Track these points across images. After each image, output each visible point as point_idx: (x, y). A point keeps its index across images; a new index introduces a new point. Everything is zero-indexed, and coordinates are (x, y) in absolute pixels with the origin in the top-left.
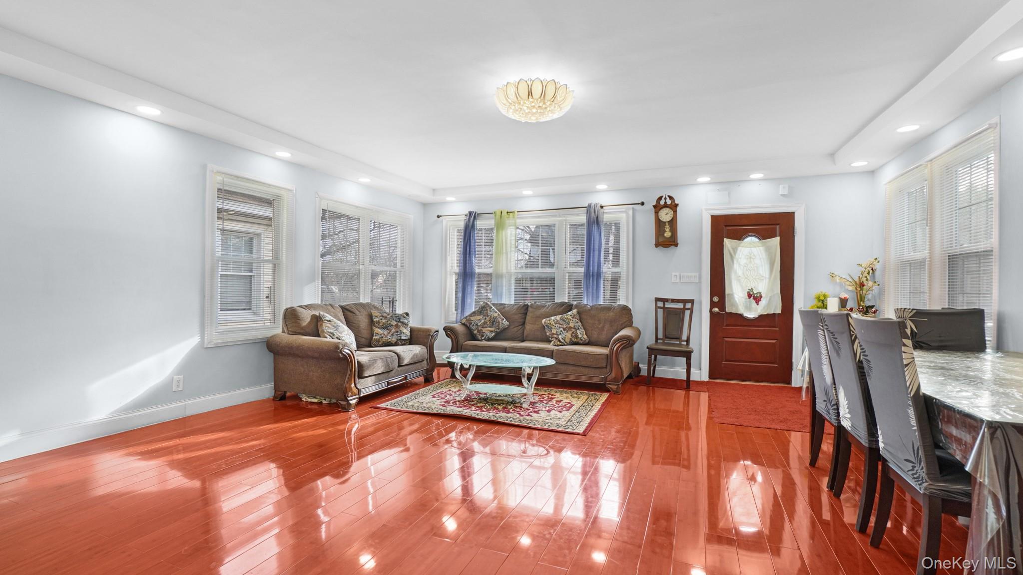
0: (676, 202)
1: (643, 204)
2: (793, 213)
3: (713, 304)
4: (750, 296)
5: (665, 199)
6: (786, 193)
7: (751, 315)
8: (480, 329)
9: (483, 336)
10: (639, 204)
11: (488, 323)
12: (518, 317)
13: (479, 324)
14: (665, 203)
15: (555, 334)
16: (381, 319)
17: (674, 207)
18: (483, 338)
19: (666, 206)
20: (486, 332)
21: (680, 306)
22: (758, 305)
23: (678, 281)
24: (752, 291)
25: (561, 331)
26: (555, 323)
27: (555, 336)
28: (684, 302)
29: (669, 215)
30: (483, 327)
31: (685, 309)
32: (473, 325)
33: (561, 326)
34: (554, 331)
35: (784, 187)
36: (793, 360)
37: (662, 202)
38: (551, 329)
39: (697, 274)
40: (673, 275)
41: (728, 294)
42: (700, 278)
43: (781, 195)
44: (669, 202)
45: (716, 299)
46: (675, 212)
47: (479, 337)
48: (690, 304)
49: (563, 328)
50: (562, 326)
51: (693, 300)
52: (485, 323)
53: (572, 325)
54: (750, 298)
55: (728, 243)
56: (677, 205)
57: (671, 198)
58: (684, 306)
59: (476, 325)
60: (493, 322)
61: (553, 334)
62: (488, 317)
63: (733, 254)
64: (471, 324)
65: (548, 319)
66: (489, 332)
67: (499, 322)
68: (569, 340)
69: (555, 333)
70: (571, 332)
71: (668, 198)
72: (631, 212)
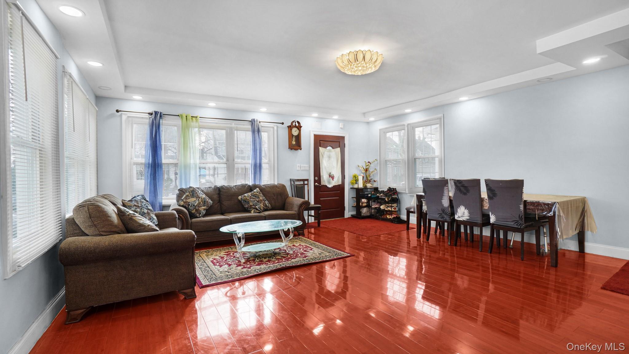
0: (301, 125)
1: (283, 124)
2: (344, 137)
3: (315, 181)
4: (330, 176)
5: (295, 123)
6: (342, 127)
7: (330, 186)
8: (197, 208)
9: (200, 214)
10: (281, 123)
11: (202, 203)
12: (216, 197)
13: (195, 205)
14: (295, 125)
15: (252, 206)
16: (136, 209)
17: (299, 127)
18: (201, 215)
19: (295, 126)
20: (202, 210)
21: (302, 183)
22: (333, 180)
23: (300, 169)
24: (331, 174)
25: (256, 203)
26: (250, 198)
27: (253, 207)
28: (304, 180)
29: (296, 132)
30: (199, 207)
31: (304, 184)
32: (191, 206)
33: (254, 200)
34: (251, 204)
35: (342, 124)
36: (345, 206)
37: (294, 124)
38: (248, 203)
39: (308, 165)
40: (297, 166)
41: (322, 176)
42: (309, 167)
43: (341, 128)
44: (297, 125)
45: (317, 178)
46: (300, 130)
47: (198, 215)
48: (307, 182)
49: (256, 201)
50: (256, 200)
51: (308, 179)
52: (199, 203)
53: (261, 198)
54: (330, 177)
55: (321, 149)
56: (301, 127)
57: (298, 122)
58: (304, 183)
59: (194, 205)
60: (205, 202)
61: (251, 206)
62: (199, 198)
63: (323, 155)
64: (189, 205)
65: (243, 196)
66: (203, 209)
67: (208, 202)
68: (263, 208)
69: (252, 204)
70: (263, 203)
71: (297, 122)
72: (276, 128)
